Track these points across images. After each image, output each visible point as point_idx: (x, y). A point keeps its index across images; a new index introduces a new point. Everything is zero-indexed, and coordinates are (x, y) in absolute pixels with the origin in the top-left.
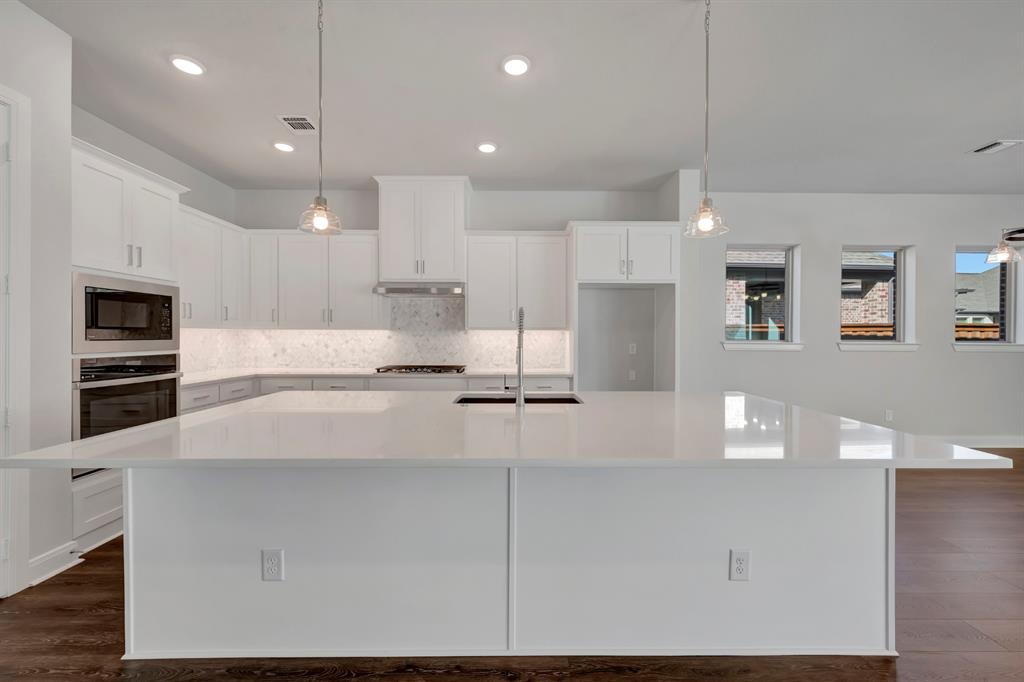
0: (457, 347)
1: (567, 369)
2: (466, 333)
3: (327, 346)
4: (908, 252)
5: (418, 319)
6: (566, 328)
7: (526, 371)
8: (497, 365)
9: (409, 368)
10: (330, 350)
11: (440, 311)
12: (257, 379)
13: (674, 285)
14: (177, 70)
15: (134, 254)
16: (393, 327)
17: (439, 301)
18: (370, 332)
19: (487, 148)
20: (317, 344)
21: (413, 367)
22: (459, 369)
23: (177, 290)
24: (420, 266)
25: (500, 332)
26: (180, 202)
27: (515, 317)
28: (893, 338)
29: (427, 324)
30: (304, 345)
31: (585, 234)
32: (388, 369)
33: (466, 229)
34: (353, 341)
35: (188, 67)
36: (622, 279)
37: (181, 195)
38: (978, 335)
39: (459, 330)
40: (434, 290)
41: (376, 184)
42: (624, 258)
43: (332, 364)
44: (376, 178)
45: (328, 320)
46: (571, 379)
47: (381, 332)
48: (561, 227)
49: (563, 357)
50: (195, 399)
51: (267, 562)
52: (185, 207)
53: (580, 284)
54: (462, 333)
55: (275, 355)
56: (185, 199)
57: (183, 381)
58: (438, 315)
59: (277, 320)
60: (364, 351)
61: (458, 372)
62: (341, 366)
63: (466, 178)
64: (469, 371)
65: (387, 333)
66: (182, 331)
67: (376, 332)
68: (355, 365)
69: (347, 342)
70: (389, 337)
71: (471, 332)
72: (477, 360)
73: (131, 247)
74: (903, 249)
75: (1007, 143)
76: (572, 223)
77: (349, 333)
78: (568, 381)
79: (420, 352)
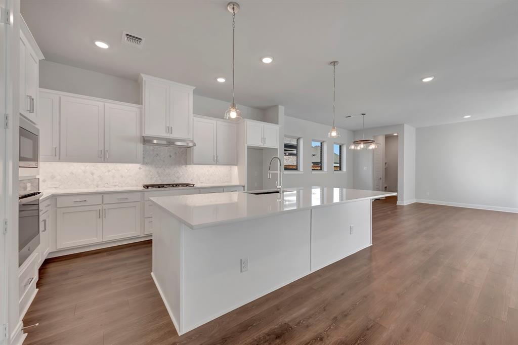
0: (181, 174)
1: (242, 183)
2: (186, 166)
3: (93, 174)
4: (325, 143)
5: (158, 158)
6: (237, 165)
8: (202, 183)
11: (172, 154)
12: (54, 197)
13: (277, 149)
16: (144, 163)
17: (171, 149)
18: (126, 165)
19: (221, 80)
21: (175, 184)
24: (169, 130)
25: (203, 166)
29: (164, 161)
30: (72, 173)
31: (249, 125)
33: (194, 114)
34: (114, 171)
36: (262, 145)
39: (182, 164)
41: (142, 79)
42: (263, 137)
44: (142, 76)
45: (104, 157)
46: (244, 187)
47: (135, 165)
53: (248, 146)
54: (184, 166)
58: (170, 156)
63: (194, 87)
64: (196, 186)
65: (138, 165)
67: (130, 165)
70: (140, 168)
71: (188, 166)
74: (323, 142)
76: (245, 119)
78: (242, 188)
79: (159, 176)
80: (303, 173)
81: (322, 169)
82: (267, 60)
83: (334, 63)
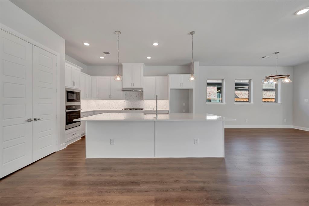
0: (141, 104)
1: (168, 109)
2: (143, 101)
4: (252, 80)
5: (131, 97)
6: (168, 99)
7: (158, 110)
8: (151, 108)
9: (130, 109)
10: (110, 105)
11: (137, 95)
12: (94, 111)
13: (193, 89)
14: (85, 45)
15: (74, 83)
16: (125, 99)
17: (137, 93)
19: (149, 58)
20: (107, 103)
22: (142, 109)
23: (80, 91)
24: (132, 85)
26: (81, 71)
27: (155, 97)
28: (248, 102)
29: (134, 98)
30: (104, 104)
31: (172, 77)
32: (125, 109)
33: (143, 75)
35: (87, 44)
36: (181, 88)
37: (81, 70)
38: (269, 101)
39: (142, 100)
40: (133, 90)
41: (122, 65)
42: (181, 82)
43: (111, 108)
44: (122, 64)
45: (110, 97)
47: (123, 100)
48: (166, 75)
49: (167, 106)
50: (83, 115)
51: (111, 141)
52: (82, 73)
53: (171, 89)
54: (142, 101)
55: (97, 106)
56: (82, 71)
57: (81, 111)
58: (136, 96)
59: (98, 97)
60: (118, 105)
61: (142, 110)
62: (113, 109)
63: (143, 63)
64: (144, 110)
65: (124, 101)
66: (81, 100)
67: (121, 100)
68: (116, 108)
69: (114, 103)
70: (125, 102)
71: (144, 100)
72: (146, 107)
73: (73, 82)
74: (250, 80)
75: (267, 57)
76: (169, 74)
77: (115, 101)
78: (168, 112)
79: (132, 105)
80: (225, 104)
81: (250, 101)
82: (156, 44)
83: (192, 33)
